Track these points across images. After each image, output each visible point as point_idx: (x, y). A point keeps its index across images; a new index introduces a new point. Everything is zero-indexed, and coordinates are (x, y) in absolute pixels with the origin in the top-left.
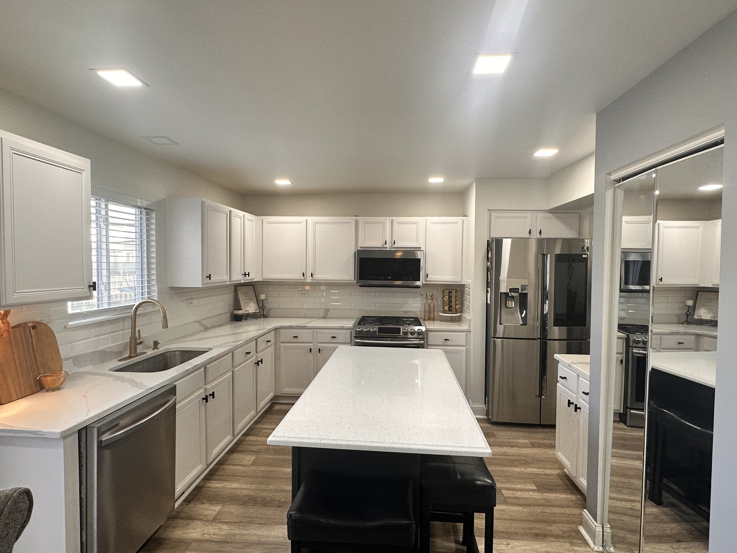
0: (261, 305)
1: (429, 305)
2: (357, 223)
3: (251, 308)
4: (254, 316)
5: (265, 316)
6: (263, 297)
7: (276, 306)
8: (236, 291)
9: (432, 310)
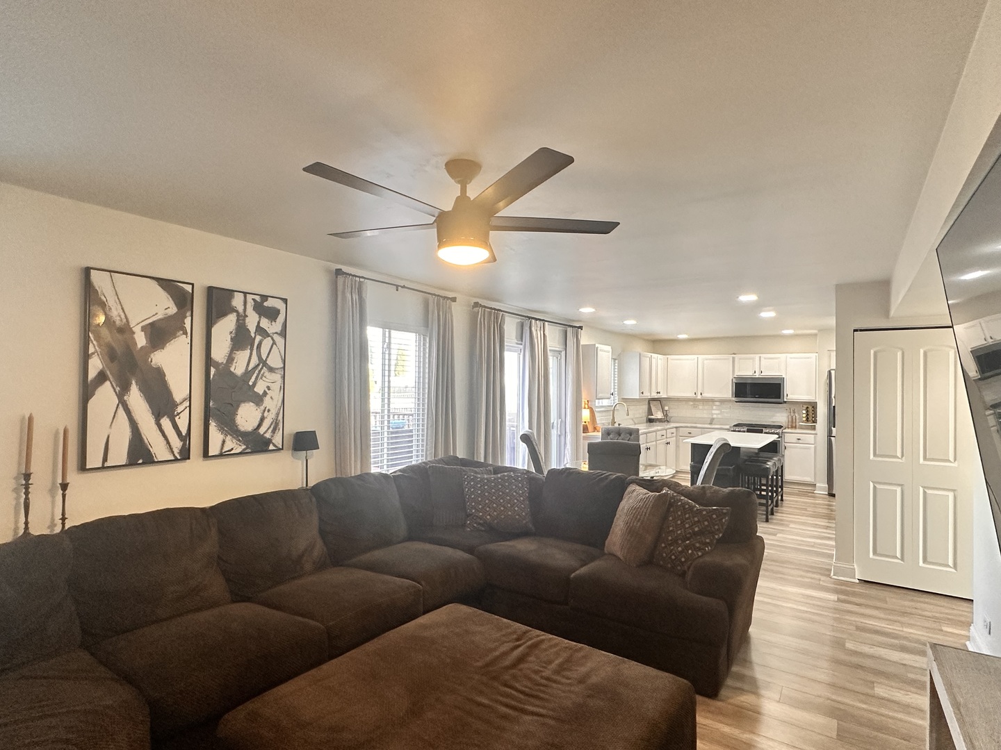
0: (666, 414)
1: (792, 417)
2: (734, 358)
3: (659, 415)
4: (660, 420)
5: (668, 422)
6: (666, 408)
7: (675, 415)
8: (649, 404)
9: (794, 421)
